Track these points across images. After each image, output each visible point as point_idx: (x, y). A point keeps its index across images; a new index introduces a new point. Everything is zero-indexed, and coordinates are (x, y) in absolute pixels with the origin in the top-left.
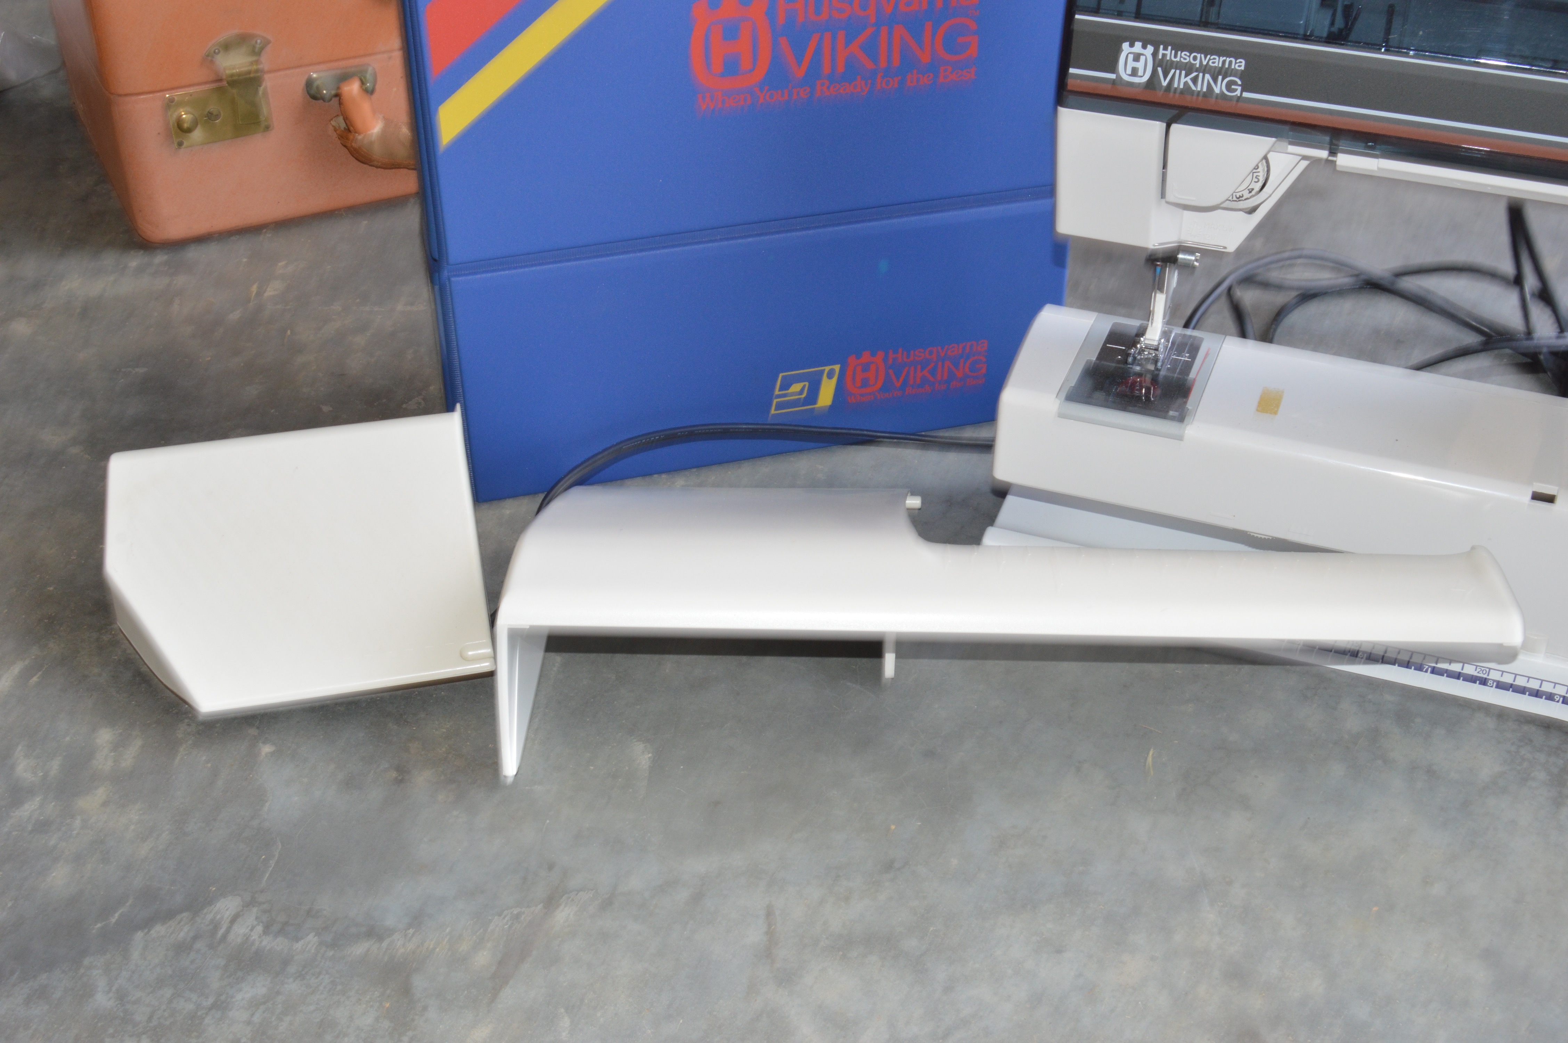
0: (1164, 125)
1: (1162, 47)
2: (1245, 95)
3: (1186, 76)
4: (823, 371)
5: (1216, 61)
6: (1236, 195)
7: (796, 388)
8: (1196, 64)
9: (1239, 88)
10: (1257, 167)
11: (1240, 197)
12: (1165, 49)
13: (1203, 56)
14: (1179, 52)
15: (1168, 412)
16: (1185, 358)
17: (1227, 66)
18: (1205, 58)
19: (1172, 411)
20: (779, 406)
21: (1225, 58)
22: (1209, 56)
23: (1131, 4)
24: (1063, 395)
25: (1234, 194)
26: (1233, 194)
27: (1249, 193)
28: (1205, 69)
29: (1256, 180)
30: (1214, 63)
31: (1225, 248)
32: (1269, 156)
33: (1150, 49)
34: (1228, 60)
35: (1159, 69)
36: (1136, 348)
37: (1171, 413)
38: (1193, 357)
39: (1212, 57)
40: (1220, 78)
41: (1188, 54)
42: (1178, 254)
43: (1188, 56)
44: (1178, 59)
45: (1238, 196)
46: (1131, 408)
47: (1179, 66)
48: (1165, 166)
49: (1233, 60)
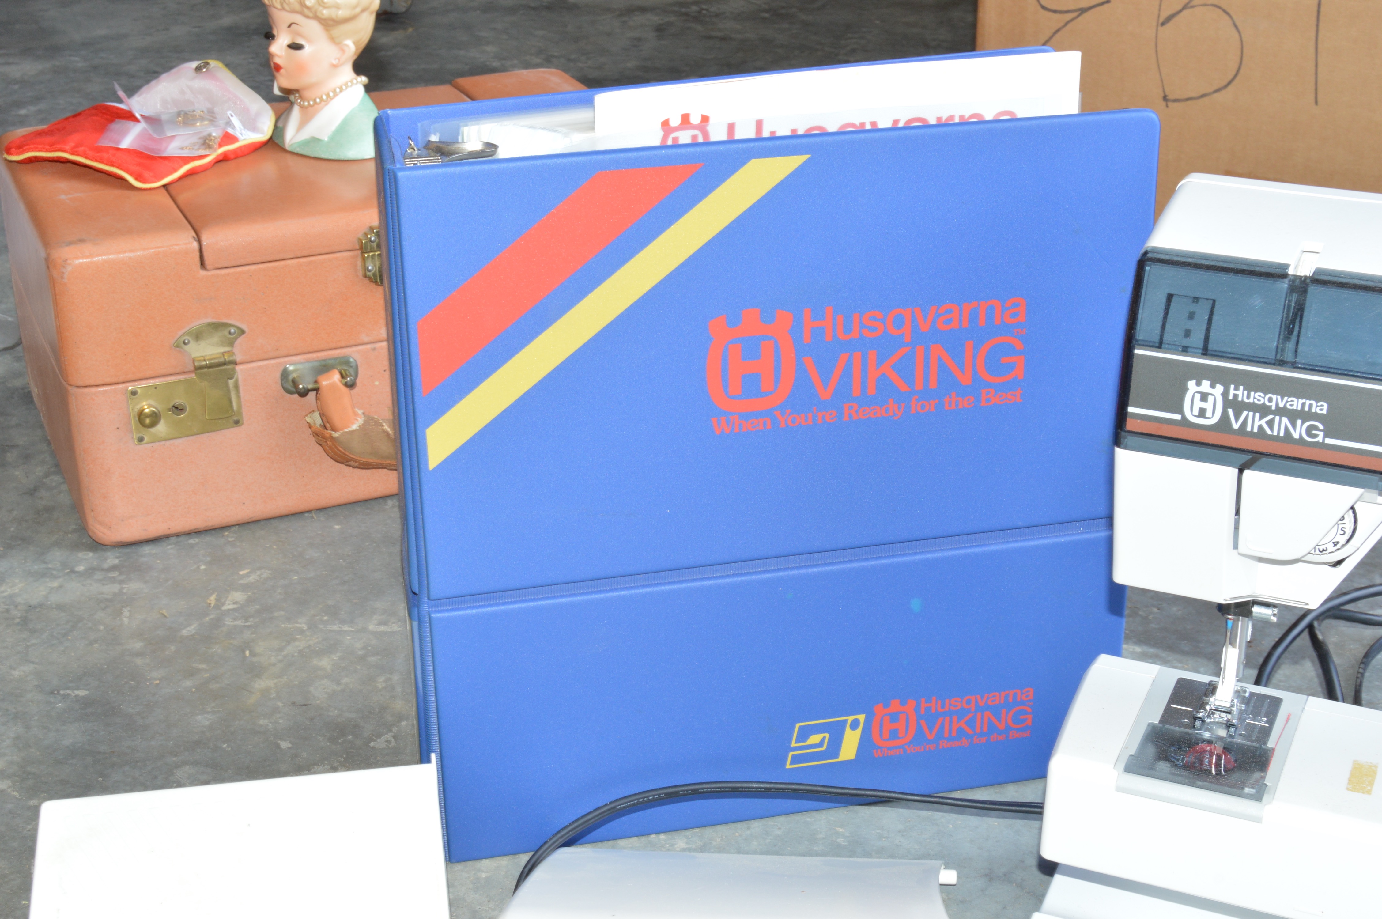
0: (1237, 471)
1: (1232, 386)
2: (1329, 441)
3: (1261, 418)
4: (846, 721)
5: (1295, 404)
6: (1319, 549)
7: (814, 739)
8: (1271, 406)
9: (1321, 434)
10: (1343, 518)
11: (1324, 550)
12: (1236, 389)
13: (1279, 397)
14: (1252, 393)
15: (1243, 789)
16: (1263, 722)
17: (1307, 409)
18: (1282, 399)
19: (1248, 787)
20: (795, 760)
21: (1304, 401)
22: (1286, 398)
23: (1197, 339)
24: (1122, 766)
25: (1317, 547)
26: (1315, 548)
27: (1334, 546)
28: (1281, 412)
29: (1342, 532)
30: (1291, 405)
31: (1307, 604)
32: (1356, 507)
33: (1219, 388)
34: (1308, 402)
35: (1230, 411)
36: (1205, 709)
37: (1247, 790)
38: (1271, 722)
39: (1290, 399)
40: (1299, 422)
41: (1262, 395)
42: (1252, 606)
43: (1262, 397)
44: (1251, 400)
45: (1321, 550)
46: (1200, 783)
47: (1253, 408)
48: (1238, 513)
49: (1314, 403)
